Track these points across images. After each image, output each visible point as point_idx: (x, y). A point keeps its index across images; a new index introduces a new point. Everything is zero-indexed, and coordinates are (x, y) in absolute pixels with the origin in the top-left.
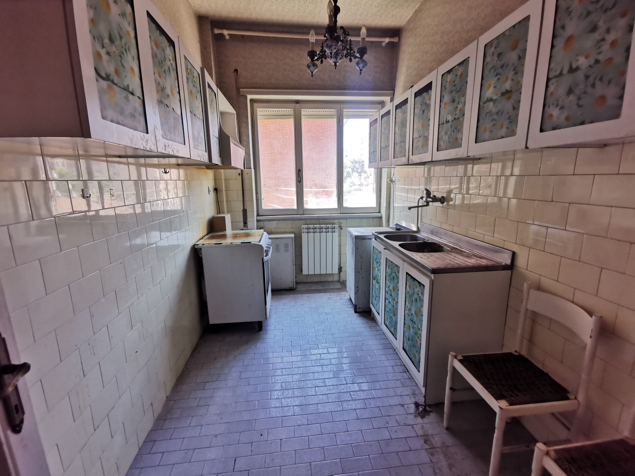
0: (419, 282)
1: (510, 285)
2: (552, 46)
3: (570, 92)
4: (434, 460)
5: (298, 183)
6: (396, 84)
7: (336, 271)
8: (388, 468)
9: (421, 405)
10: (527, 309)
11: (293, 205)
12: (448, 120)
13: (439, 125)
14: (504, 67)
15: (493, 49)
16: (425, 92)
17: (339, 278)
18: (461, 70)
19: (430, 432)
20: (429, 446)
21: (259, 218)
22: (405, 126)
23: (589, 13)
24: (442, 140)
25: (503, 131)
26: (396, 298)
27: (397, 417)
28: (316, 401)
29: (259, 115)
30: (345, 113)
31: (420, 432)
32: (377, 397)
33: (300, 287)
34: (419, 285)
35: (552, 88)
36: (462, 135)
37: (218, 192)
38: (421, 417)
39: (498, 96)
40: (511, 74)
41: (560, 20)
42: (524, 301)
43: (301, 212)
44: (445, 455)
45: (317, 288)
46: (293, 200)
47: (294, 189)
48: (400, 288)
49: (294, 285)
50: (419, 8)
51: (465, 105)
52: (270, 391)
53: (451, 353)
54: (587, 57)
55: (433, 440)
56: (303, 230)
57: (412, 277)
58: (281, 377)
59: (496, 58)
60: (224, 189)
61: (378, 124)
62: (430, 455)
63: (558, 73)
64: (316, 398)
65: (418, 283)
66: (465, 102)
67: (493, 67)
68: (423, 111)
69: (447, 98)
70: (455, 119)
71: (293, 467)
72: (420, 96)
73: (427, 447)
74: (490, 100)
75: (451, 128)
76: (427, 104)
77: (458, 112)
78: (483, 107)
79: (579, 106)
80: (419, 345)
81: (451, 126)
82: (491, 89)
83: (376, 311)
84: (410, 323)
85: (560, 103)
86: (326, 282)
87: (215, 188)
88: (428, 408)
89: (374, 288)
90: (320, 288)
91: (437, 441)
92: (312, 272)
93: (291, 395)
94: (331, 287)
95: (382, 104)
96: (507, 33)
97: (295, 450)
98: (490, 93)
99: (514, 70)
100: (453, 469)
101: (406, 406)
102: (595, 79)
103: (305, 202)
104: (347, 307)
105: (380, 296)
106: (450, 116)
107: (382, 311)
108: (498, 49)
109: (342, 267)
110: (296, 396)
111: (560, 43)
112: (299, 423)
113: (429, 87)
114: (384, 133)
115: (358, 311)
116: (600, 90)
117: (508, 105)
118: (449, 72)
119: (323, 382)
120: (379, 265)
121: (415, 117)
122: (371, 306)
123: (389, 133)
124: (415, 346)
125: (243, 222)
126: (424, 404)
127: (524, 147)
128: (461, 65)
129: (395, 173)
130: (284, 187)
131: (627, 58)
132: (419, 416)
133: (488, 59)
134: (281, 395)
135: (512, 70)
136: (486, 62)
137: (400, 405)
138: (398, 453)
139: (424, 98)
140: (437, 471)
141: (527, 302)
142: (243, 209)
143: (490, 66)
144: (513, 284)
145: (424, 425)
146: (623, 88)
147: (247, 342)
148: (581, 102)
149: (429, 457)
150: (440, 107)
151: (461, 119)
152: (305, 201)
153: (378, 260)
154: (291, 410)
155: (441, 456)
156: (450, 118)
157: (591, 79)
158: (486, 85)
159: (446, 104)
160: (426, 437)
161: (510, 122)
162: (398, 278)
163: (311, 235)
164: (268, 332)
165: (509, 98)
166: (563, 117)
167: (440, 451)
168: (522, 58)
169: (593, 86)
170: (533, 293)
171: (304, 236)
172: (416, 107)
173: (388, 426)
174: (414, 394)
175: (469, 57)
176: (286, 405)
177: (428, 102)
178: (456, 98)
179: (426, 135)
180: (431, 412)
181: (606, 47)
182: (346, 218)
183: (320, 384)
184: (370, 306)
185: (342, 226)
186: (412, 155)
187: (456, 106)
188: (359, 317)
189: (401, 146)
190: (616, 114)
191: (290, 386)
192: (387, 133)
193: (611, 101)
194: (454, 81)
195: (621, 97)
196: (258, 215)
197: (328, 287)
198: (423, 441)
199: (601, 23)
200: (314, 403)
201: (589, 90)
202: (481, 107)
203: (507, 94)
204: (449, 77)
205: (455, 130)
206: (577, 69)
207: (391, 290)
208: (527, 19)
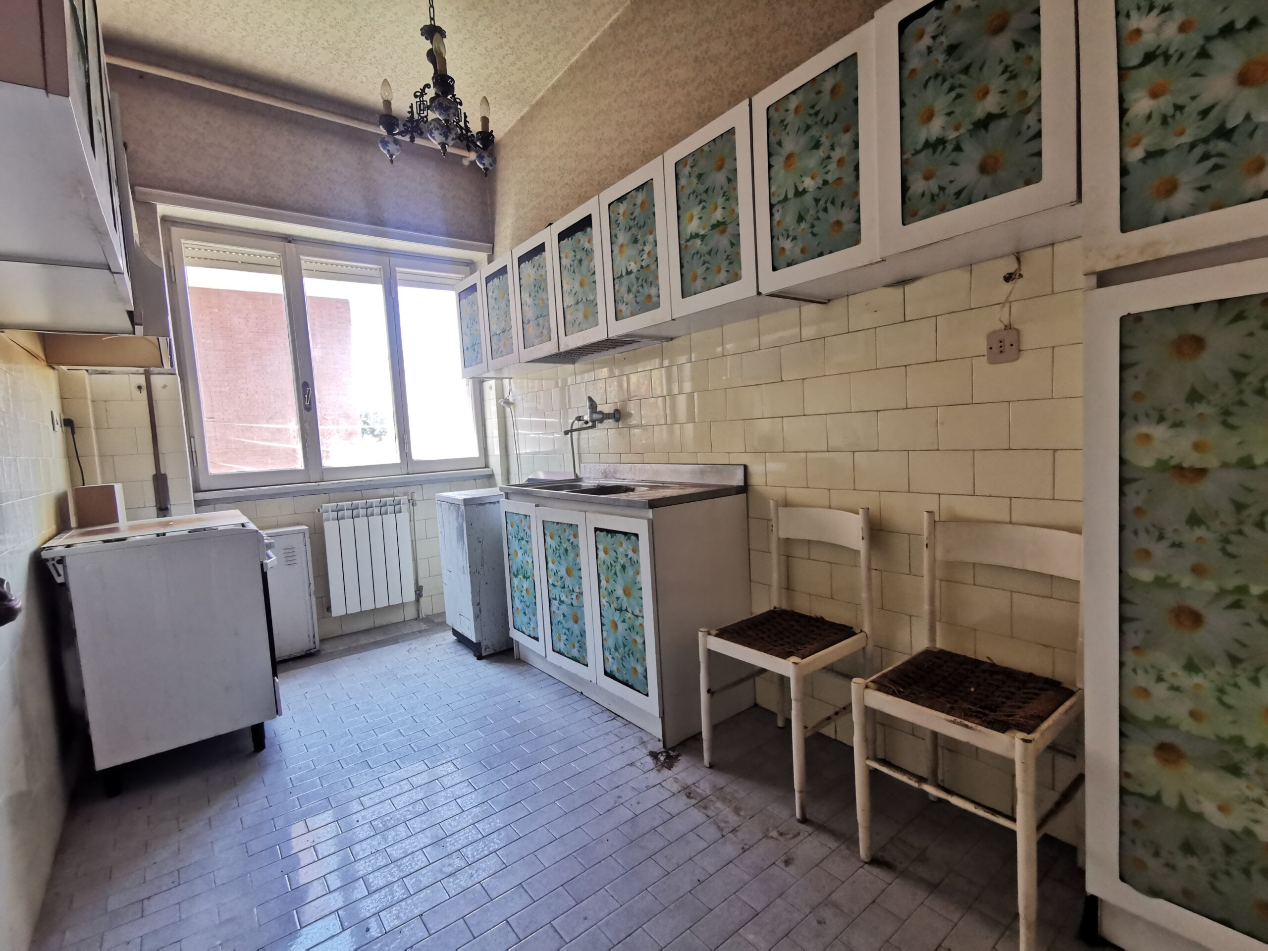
0: (625, 534)
1: (748, 517)
2: (770, 167)
3: (800, 219)
4: (711, 814)
5: (305, 412)
6: (496, 232)
7: (410, 596)
8: (650, 857)
9: (660, 753)
10: (779, 538)
11: (295, 460)
12: (629, 271)
13: (614, 279)
14: (710, 192)
15: (688, 169)
16: (580, 231)
17: (418, 610)
18: (640, 197)
19: (690, 782)
20: (696, 799)
21: (201, 496)
22: (545, 290)
23: (808, 127)
24: (623, 302)
25: (723, 276)
26: (577, 587)
27: (631, 784)
28: (468, 821)
29: (187, 257)
30: (399, 276)
31: (675, 788)
32: (585, 769)
33: (328, 648)
34: (626, 537)
35: (777, 217)
36: (659, 290)
37: (76, 430)
38: (667, 768)
39: (706, 230)
40: (720, 201)
41: (774, 135)
42: (774, 529)
43: (315, 476)
44: (724, 800)
45: (372, 640)
46: (294, 451)
47: (293, 426)
48: (584, 566)
49: (314, 643)
50: (528, 113)
51: (656, 245)
52: (349, 847)
53: (702, 629)
54: (813, 178)
55: (698, 790)
56: (325, 515)
57: (609, 531)
58: (363, 813)
59: (695, 181)
60: (92, 424)
61: (480, 295)
62: (703, 810)
63: (782, 197)
64: (467, 816)
65: (623, 536)
66: (655, 241)
67: (694, 192)
68: (580, 261)
69: (622, 238)
70: (642, 267)
71: (473, 945)
72: (570, 238)
73: (693, 801)
74: (696, 236)
75: (637, 282)
76: (585, 249)
77: (645, 256)
78: (686, 246)
79: (814, 235)
80: (640, 647)
81: (637, 279)
82: (695, 222)
83: (529, 636)
84: (617, 616)
85: (791, 233)
86: (387, 625)
87: (64, 420)
88: (672, 753)
89: (516, 594)
90: (379, 638)
91: (705, 788)
92: (354, 608)
93: (404, 834)
94: (405, 632)
95: (471, 266)
96: (706, 149)
97: (462, 916)
98: (693, 226)
99: (723, 196)
100: (742, 813)
101: (638, 764)
102: (826, 203)
103: (323, 454)
104: (457, 654)
105: (535, 603)
106: (632, 264)
107: (543, 628)
108: (695, 169)
109: (422, 587)
110: (418, 830)
111: (778, 162)
112: (449, 870)
113: (585, 223)
114: (496, 307)
115: (484, 654)
116: (834, 214)
117: (723, 241)
118: (621, 200)
119: (468, 786)
120: (527, 542)
121: (565, 273)
122: (515, 634)
123: (508, 306)
124: (632, 654)
125: (155, 508)
126: (663, 750)
127: (756, 294)
128: (640, 190)
129: (513, 389)
130: (268, 423)
131: (857, 177)
132: (664, 768)
133: (683, 181)
134: (379, 844)
135: (722, 195)
136: (680, 187)
137: (628, 765)
138: (656, 829)
139: (579, 240)
140: (722, 825)
141: (778, 530)
142: (154, 473)
143: (687, 191)
144: (751, 515)
145: (676, 776)
146: (858, 211)
147: (233, 783)
148: (815, 230)
149: (705, 814)
150: (612, 252)
151: (653, 267)
152: (324, 451)
153: (522, 534)
154: (420, 857)
155: (719, 804)
156: (633, 267)
157: (822, 202)
158: (685, 216)
159: (622, 246)
160: (687, 791)
161: (730, 263)
162: (575, 547)
163: (347, 524)
164: (283, 746)
165: (723, 232)
166: (798, 250)
167: (714, 799)
168: (732, 180)
169: (825, 210)
170: (782, 511)
171: (330, 529)
172: (563, 255)
173: (622, 801)
174: (643, 743)
175: (652, 179)
176: (403, 855)
177: (587, 245)
178: (639, 237)
179: (591, 297)
180: (678, 755)
181: (832, 166)
182: (421, 483)
183: (465, 791)
184: (511, 635)
185: (414, 499)
186: (566, 336)
187: (641, 248)
188: (490, 663)
189: (538, 325)
190: (854, 239)
191: (394, 820)
192: (503, 305)
193: (848, 226)
194: (631, 212)
195: (858, 221)
196: (197, 490)
197: (399, 633)
198: (684, 797)
199: (823, 139)
200: (465, 825)
201: (821, 215)
202: (683, 247)
203: (720, 226)
204: (622, 208)
205: (645, 284)
206: (804, 191)
207: (562, 578)
208: (732, 131)
